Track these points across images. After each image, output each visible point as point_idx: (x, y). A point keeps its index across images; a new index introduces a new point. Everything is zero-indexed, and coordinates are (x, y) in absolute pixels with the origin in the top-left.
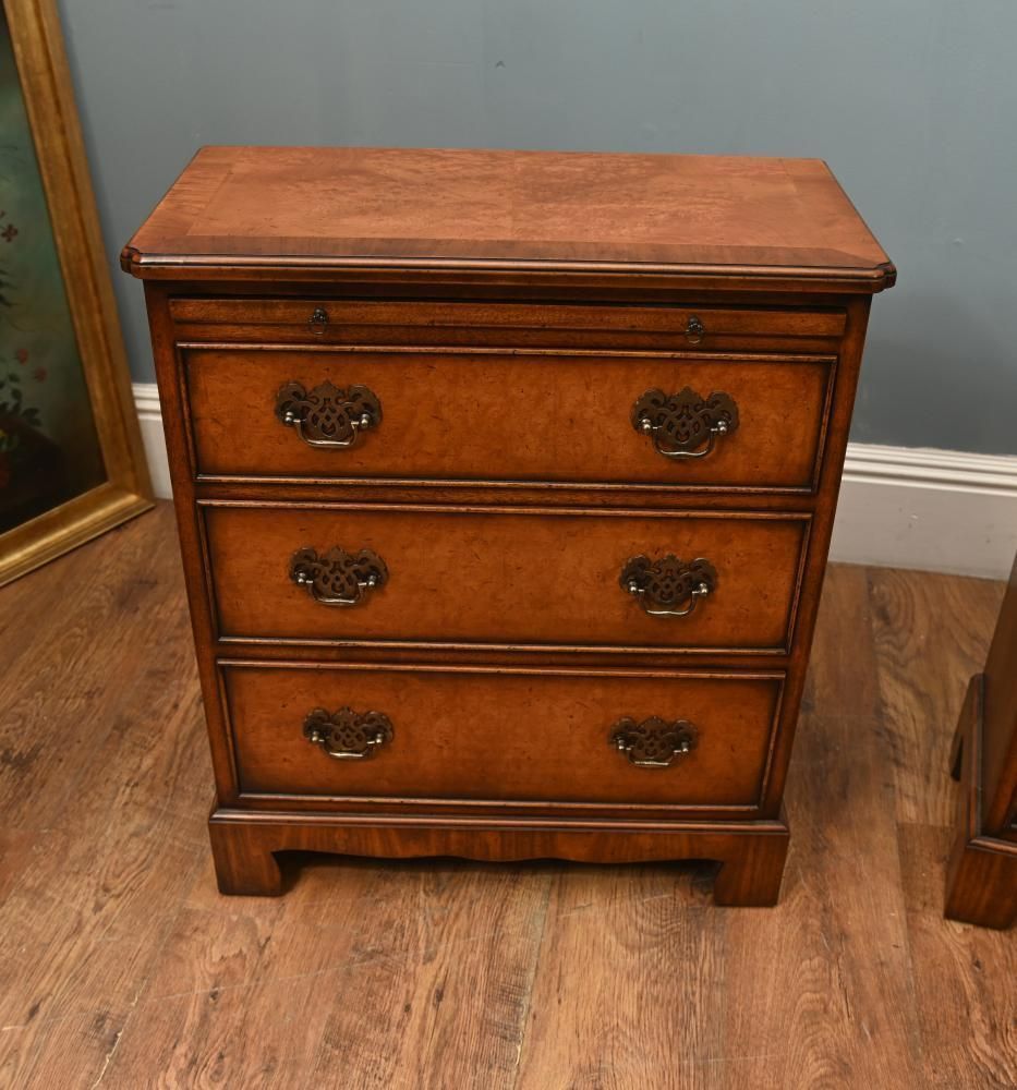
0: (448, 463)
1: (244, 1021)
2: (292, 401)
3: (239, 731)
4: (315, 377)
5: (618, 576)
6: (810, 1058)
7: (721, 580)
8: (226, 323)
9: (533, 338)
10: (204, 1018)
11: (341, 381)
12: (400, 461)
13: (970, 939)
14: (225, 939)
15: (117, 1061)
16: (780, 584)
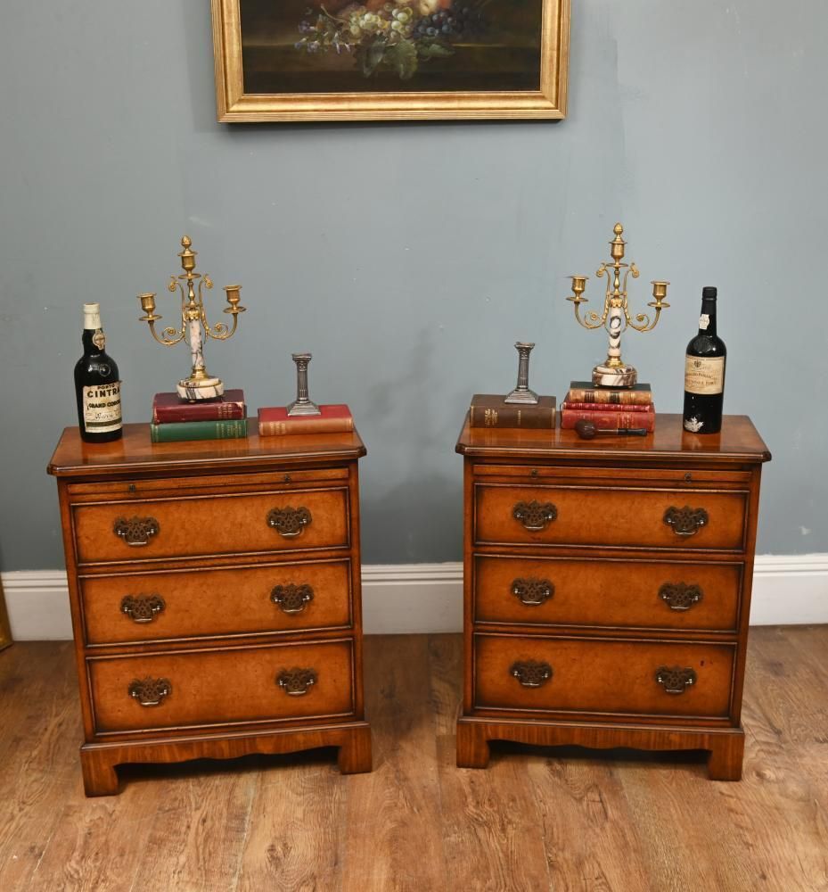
0: (189, 549)
1: (106, 841)
2: (121, 527)
3: (96, 696)
4: (130, 514)
5: (269, 596)
6: (388, 821)
7: (315, 594)
8: (92, 493)
9: (222, 490)
10: (86, 842)
11: (142, 515)
12: (168, 550)
13: (469, 773)
14: (91, 814)
15: (44, 861)
16: (342, 593)
